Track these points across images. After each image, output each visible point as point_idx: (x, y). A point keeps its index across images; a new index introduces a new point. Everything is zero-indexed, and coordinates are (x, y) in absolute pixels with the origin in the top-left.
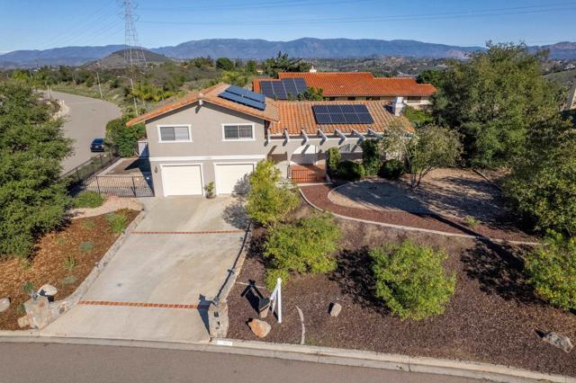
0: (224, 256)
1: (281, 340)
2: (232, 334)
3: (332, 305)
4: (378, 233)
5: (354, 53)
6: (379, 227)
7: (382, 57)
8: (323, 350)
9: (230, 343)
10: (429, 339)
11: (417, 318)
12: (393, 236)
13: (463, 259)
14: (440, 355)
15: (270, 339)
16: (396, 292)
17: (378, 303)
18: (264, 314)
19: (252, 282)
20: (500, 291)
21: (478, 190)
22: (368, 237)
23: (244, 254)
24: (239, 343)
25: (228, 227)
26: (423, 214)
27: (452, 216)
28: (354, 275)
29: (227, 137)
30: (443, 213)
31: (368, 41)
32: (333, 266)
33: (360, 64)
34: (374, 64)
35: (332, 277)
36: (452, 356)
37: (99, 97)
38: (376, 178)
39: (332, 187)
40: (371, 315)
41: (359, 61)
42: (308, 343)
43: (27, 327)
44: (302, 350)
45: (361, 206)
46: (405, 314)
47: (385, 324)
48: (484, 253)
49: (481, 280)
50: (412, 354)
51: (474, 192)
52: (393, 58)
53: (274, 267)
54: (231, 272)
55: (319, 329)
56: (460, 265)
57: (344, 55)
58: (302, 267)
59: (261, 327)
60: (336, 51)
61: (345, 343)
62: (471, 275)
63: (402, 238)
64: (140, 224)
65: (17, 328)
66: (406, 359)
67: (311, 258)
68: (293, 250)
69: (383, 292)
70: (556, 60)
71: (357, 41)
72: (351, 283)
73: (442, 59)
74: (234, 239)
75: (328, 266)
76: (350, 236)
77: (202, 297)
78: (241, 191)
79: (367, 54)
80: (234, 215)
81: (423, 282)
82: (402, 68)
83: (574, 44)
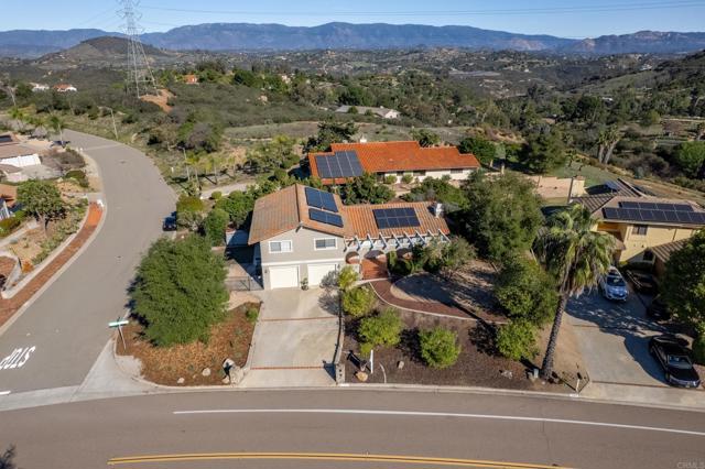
0: (329, 335)
1: (374, 382)
2: (348, 380)
3: (398, 363)
4: (423, 319)
5: (397, 43)
6: (424, 315)
7: (431, 47)
8: (396, 385)
9: (347, 385)
10: (448, 377)
11: (443, 367)
12: (432, 321)
13: (470, 334)
14: (454, 384)
15: (368, 381)
16: (432, 355)
17: (423, 361)
18: (363, 369)
19: (351, 351)
20: (487, 351)
21: (489, 282)
22: (417, 321)
23: (343, 334)
24: (353, 385)
25: (326, 314)
26: (451, 304)
27: (467, 305)
28: (409, 345)
29: (317, 247)
30: (462, 303)
31: (413, 26)
32: (398, 340)
33: (404, 57)
34: (421, 58)
35: (397, 347)
36: (458, 385)
37: (114, 137)
38: (423, 272)
39: (393, 281)
40: (419, 367)
41: (403, 54)
42: (388, 382)
43: (229, 384)
44: (385, 386)
45: (412, 298)
46: (436, 365)
47: (427, 371)
48: (481, 329)
49: (479, 346)
50: (440, 385)
51: (485, 284)
52: (444, 50)
53: (364, 342)
54: (337, 345)
55: (393, 375)
56: (468, 337)
57: (384, 45)
58: (381, 342)
59: (363, 376)
60: (373, 39)
61: (407, 381)
62: (473, 342)
63: (437, 322)
64: (264, 314)
65: (223, 384)
66: (437, 387)
67: (386, 337)
68: (376, 333)
69: (425, 355)
70: (635, 53)
71: (400, 27)
72: (408, 349)
73: (503, 52)
74: (332, 323)
75: (395, 340)
76: (406, 321)
77: (324, 362)
78: (327, 283)
79: (413, 44)
80: (327, 304)
81: (444, 350)
82: (455, 63)
83: (655, 34)
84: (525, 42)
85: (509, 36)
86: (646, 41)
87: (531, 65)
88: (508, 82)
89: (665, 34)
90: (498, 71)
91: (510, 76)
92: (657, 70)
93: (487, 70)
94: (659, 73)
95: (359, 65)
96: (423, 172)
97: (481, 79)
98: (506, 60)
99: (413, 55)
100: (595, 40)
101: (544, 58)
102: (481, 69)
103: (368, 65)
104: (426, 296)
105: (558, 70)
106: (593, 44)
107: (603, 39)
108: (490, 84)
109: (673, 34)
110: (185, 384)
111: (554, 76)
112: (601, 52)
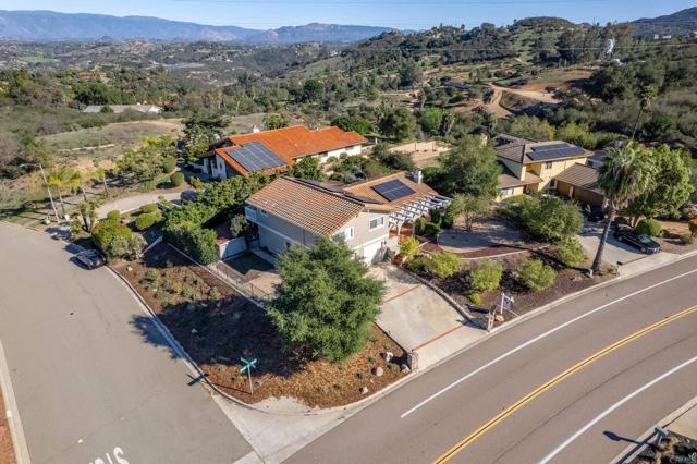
0: (435, 300)
1: (510, 319)
5: (75, 34)
7: (122, 41)
19: (467, 305)
25: (410, 286)
31: (89, 15)
33: (92, 51)
34: (113, 52)
40: (522, 296)
43: (410, 371)
52: (137, 43)
55: (516, 309)
57: (59, 37)
74: (426, 291)
77: (458, 321)
79: (96, 36)
80: (399, 278)
82: (152, 55)
83: (322, 25)
84: (216, 33)
85: (199, 27)
86: (317, 32)
87: (231, 54)
88: (215, 72)
89: (330, 26)
90: (200, 62)
91: (213, 66)
92: (342, 55)
93: (190, 61)
94: (345, 58)
95: (35, 60)
96: (325, 153)
97: (187, 71)
98: (203, 51)
99: (102, 48)
100: (277, 31)
101: (240, 48)
102: (184, 61)
103: (48, 60)
104: (472, 246)
105: (256, 58)
106: (276, 34)
107: (283, 30)
108: (197, 75)
109: (336, 26)
110: (372, 391)
111: (254, 64)
112: (285, 41)
